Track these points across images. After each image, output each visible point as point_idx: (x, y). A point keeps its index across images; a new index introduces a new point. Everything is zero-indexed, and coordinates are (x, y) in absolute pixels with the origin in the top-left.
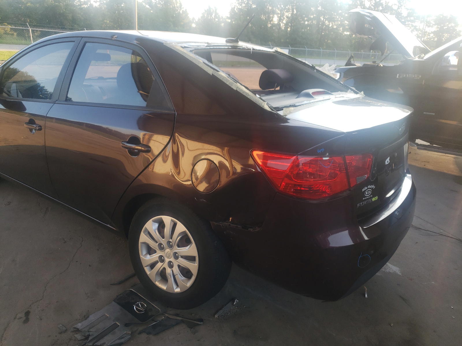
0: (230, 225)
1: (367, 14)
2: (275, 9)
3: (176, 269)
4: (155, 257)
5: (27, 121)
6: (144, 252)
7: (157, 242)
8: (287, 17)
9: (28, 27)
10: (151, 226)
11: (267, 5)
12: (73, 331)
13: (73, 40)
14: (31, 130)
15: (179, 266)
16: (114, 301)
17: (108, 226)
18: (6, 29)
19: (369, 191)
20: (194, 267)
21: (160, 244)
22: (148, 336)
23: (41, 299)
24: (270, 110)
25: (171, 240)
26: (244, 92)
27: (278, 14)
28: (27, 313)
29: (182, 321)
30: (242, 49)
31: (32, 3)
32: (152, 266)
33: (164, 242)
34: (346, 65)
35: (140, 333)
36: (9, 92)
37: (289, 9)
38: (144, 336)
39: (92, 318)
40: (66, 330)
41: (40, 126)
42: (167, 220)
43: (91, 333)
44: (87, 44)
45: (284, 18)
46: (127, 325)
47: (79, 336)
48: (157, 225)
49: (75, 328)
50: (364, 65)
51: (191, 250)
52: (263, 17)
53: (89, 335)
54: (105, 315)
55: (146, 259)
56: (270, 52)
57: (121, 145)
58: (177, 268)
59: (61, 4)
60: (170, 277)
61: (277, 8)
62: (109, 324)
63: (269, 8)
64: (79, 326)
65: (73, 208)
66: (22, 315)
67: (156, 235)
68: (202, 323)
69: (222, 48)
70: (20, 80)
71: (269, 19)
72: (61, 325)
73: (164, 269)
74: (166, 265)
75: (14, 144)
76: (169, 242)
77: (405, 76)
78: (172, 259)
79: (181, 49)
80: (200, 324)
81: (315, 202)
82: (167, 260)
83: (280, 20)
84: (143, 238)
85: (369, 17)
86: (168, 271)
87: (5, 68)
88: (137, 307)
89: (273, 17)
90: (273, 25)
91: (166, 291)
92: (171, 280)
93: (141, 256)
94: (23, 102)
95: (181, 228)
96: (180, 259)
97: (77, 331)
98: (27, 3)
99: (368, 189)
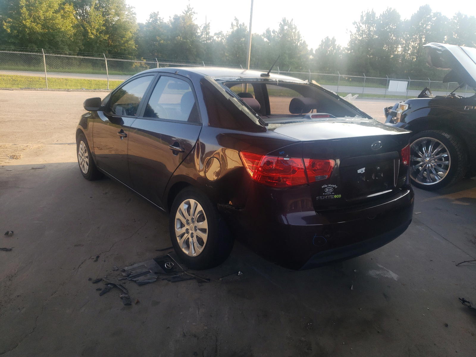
0: (228, 206)
1: (439, 48)
2: (399, 39)
3: (195, 239)
4: (184, 230)
5: (120, 131)
6: (179, 226)
7: (186, 219)
8: (413, 47)
9: (156, 61)
10: (183, 206)
11: (391, 35)
12: (121, 271)
13: (153, 74)
14: (121, 137)
15: (197, 236)
16: (154, 259)
17: (161, 208)
18: (142, 63)
19: (330, 189)
20: (205, 237)
21: (188, 220)
22: (168, 282)
23: (108, 251)
24: (260, 125)
25: (193, 217)
26: (246, 112)
27: (403, 44)
28: (98, 257)
29: (195, 278)
30: (271, 81)
31: (164, 40)
32: (182, 236)
33: (189, 218)
34: (419, 97)
35: (163, 279)
36: (115, 111)
37: (416, 39)
38: (166, 281)
39: (135, 266)
40: (118, 270)
41: (126, 134)
42: (192, 201)
43: (132, 273)
44: (162, 77)
45: (409, 49)
46: (156, 273)
47: (124, 274)
48: (187, 206)
49: (124, 269)
50: (437, 97)
51: (204, 224)
52: (385, 48)
53: (130, 274)
54: (144, 265)
55: (179, 231)
56: (301, 84)
57: (169, 148)
58: (196, 237)
59: (188, 40)
60: (191, 244)
61: (402, 38)
62: (144, 270)
63: (393, 38)
64: (126, 268)
65: (142, 196)
66: (95, 258)
67: (186, 214)
68: (208, 281)
69: (251, 81)
70: (123, 103)
71: (392, 50)
72: (115, 267)
73: (188, 238)
74: (189, 236)
75: (121, 154)
76: (192, 219)
77: (472, 108)
78: (194, 232)
79: (214, 81)
80: (206, 282)
81: (277, 189)
82: (190, 232)
83: (405, 50)
84: (178, 215)
85: (440, 50)
86: (191, 240)
87: (113, 94)
88: (167, 265)
89: (396, 48)
90: (397, 56)
91: (188, 255)
92: (192, 247)
93: (176, 229)
94: (122, 118)
95: (200, 208)
96: (198, 231)
97: (124, 271)
98: (160, 40)
99: (328, 187)
